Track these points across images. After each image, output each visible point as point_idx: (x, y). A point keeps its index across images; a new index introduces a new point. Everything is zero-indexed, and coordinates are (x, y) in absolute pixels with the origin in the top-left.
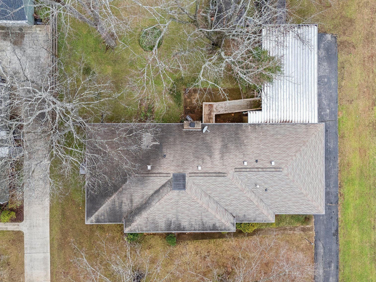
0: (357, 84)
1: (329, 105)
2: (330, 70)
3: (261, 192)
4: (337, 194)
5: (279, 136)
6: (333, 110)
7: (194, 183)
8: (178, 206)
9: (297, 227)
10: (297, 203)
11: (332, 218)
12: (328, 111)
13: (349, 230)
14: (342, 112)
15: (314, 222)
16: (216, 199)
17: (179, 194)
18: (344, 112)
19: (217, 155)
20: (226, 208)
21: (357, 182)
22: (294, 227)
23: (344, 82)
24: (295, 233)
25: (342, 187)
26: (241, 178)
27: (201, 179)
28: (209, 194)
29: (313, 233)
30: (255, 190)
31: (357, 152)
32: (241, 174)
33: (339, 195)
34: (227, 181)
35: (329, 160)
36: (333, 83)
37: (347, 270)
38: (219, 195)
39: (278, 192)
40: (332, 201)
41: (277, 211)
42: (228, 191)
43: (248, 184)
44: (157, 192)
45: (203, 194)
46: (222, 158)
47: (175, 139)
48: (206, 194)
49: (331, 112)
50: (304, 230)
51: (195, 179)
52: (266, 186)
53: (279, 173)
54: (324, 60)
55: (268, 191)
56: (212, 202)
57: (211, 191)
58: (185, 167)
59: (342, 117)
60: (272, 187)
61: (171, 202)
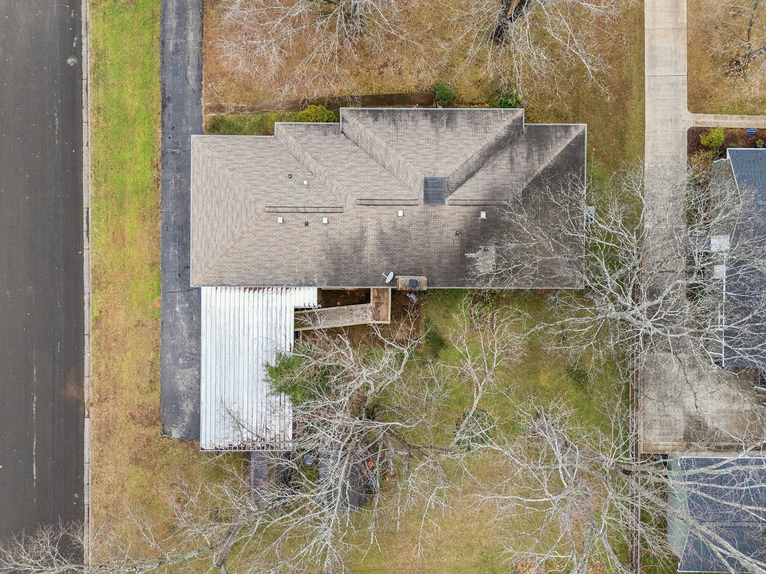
0: (129, 353)
1: (176, 319)
2: (174, 378)
3: (298, 174)
4: (163, 168)
5: (268, 265)
6: (169, 311)
7: (410, 188)
8: (437, 152)
9: (232, 113)
10: (239, 155)
11: (173, 128)
12: (177, 309)
13: (143, 108)
14: (154, 307)
15: (202, 121)
16: (373, 163)
17: (435, 171)
18: (150, 307)
19: (371, 235)
20: (356, 148)
21: (130, 188)
22: (236, 113)
23: (150, 358)
24: (235, 104)
25: (155, 181)
26: (333, 197)
27: (398, 195)
28: (385, 170)
29: (205, 103)
30: (309, 177)
31: (128, 239)
32: (332, 202)
33: (160, 166)
34: (356, 191)
35: (176, 227)
36: (169, 356)
37: (146, 39)
38: (369, 168)
39: (271, 173)
40: (171, 157)
41: (272, 142)
42: (353, 176)
43: (321, 186)
44: (470, 175)
45: (395, 170)
46: (363, 230)
47: (439, 262)
48: (390, 170)
49: (172, 307)
50: (220, 108)
51: (408, 195)
52: (291, 182)
53: (270, 204)
54: (184, 395)
55: (287, 174)
56: (380, 157)
57: (381, 176)
58: (424, 215)
59: (153, 297)
60: (281, 181)
61: (449, 159)
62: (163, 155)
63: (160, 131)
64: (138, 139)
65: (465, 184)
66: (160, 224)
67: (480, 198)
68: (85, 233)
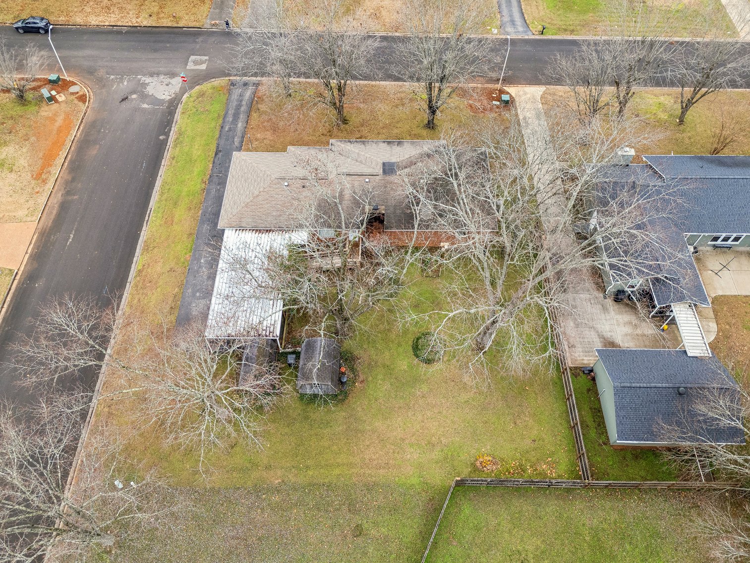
1: (200, 267)
2: (190, 306)
4: (209, 183)
5: (274, 214)
6: (195, 262)
10: (263, 159)
11: (220, 164)
12: (202, 261)
14: (185, 259)
17: (390, 160)
18: (182, 259)
19: (347, 194)
21: (184, 194)
23: (174, 292)
25: (202, 190)
27: (366, 170)
31: (176, 220)
36: (190, 291)
37: (212, 125)
40: (216, 178)
41: (285, 154)
44: (412, 164)
46: (342, 191)
49: (199, 260)
51: (373, 171)
52: (295, 168)
54: (195, 318)
55: (293, 165)
57: (355, 164)
58: (383, 181)
59: (186, 254)
60: (289, 168)
62: (210, 177)
63: (211, 165)
64: (195, 169)
65: (410, 167)
66: (200, 212)
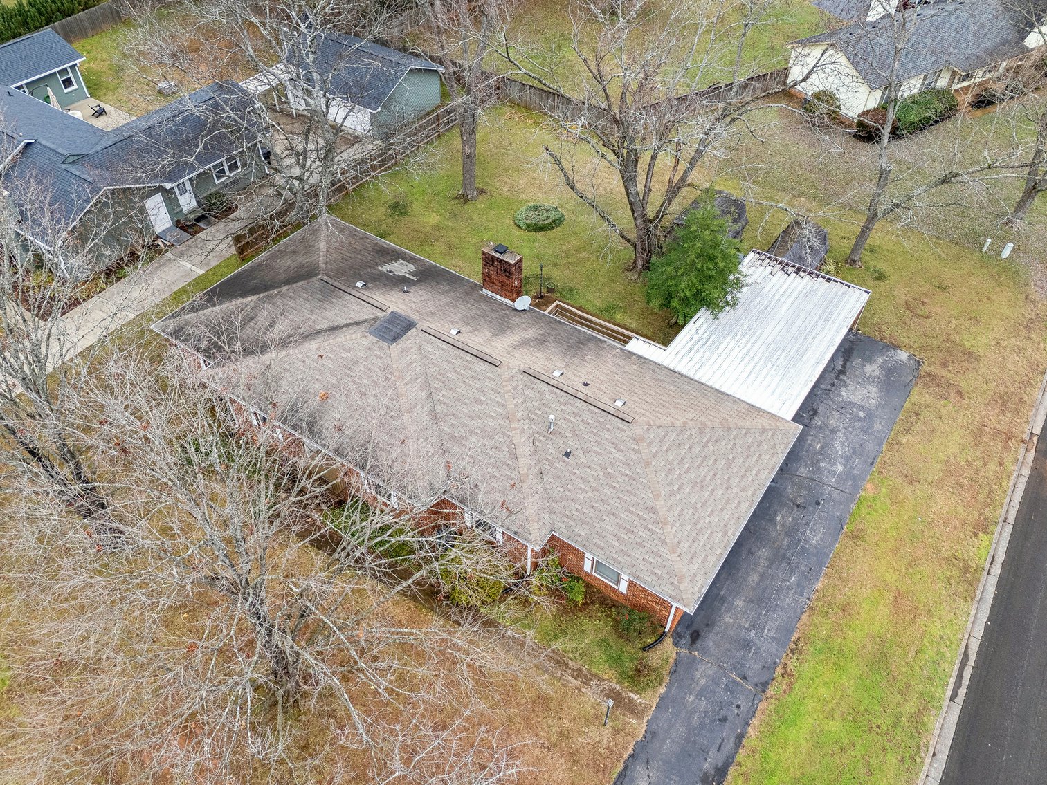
0: (942, 457)
1: (847, 459)
3: (553, 452)
7: (420, 349)
8: (348, 372)
9: (600, 679)
11: (724, 720)
12: (840, 468)
15: (662, 698)
16: (439, 408)
20: (447, 444)
22: (592, 675)
24: (584, 690)
26: (527, 393)
27: (440, 348)
28: (432, 390)
30: (541, 438)
31: (888, 596)
32: (533, 386)
34: (491, 379)
38: (452, 404)
39: (593, 473)
40: (749, 673)
41: (563, 526)
42: (479, 402)
43: (533, 416)
45: (420, 380)
47: (451, 291)
48: (426, 385)
49: (847, 475)
50: (615, 699)
51: (429, 342)
52: (573, 444)
53: (622, 426)
55: (571, 460)
56: (425, 408)
57: (443, 385)
60: (586, 452)
61: (342, 355)
62: (764, 685)
63: (751, 731)
64: (804, 743)
65: (350, 321)
66: (820, 584)
67: (348, 297)
68: (972, 662)
